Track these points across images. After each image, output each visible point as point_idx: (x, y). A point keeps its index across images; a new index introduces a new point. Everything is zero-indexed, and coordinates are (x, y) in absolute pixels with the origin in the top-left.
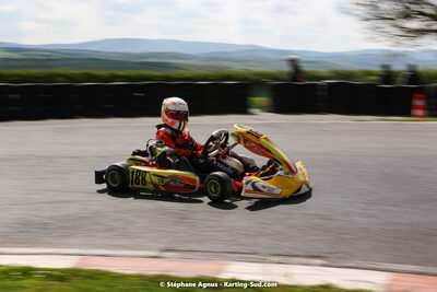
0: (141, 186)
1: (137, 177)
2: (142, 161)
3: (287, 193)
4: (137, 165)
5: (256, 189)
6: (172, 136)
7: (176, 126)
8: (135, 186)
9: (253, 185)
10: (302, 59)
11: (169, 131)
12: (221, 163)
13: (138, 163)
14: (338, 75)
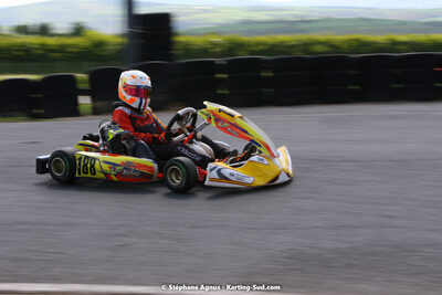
0: (89, 175)
1: (85, 165)
2: (93, 146)
3: (261, 182)
4: (87, 150)
5: (222, 177)
6: (130, 117)
7: (135, 105)
8: (83, 175)
9: (219, 172)
11: (127, 111)
12: (187, 148)
13: (88, 148)
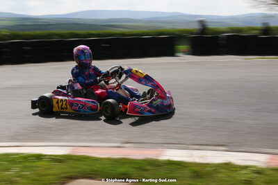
10: (208, 21)
14: (233, 30)
